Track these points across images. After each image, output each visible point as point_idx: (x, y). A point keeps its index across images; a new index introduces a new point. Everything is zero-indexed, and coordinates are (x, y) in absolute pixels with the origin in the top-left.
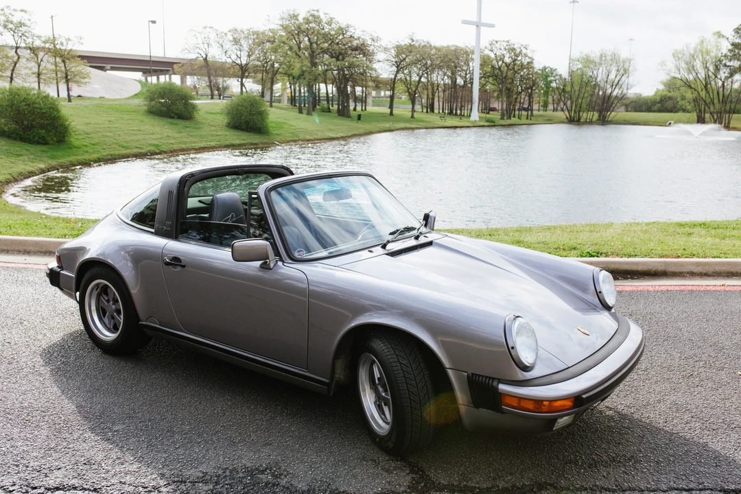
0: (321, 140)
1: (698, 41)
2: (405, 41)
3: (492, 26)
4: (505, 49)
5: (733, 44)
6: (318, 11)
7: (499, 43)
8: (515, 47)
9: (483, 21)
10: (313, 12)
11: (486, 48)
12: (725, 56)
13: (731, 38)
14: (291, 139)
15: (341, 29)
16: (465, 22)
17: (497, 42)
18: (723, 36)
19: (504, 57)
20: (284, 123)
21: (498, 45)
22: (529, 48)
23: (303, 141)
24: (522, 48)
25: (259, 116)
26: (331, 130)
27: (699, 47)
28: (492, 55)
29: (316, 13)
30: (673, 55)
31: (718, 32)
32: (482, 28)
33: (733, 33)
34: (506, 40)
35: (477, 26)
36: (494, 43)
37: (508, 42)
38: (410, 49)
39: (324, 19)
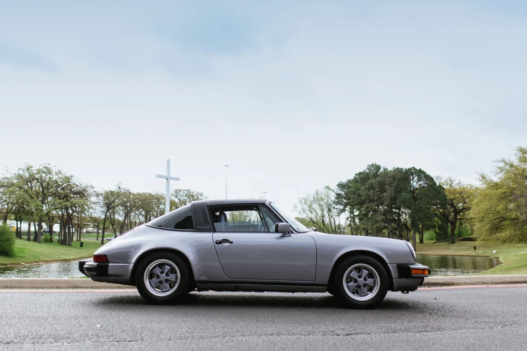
0: (57, 261)
1: (315, 192)
2: (114, 189)
3: (178, 179)
4: (186, 196)
5: (337, 194)
6: (49, 164)
7: (182, 192)
8: (194, 194)
9: (171, 176)
10: (45, 165)
11: (172, 194)
12: (334, 202)
13: (336, 190)
14: (33, 260)
15: (66, 178)
16: (159, 176)
17: (180, 191)
18: (331, 190)
19: (186, 201)
20: (25, 249)
21: (181, 193)
22: (204, 195)
23: (43, 262)
24: (198, 195)
25: (8, 242)
26: (63, 254)
27: (316, 196)
28: (177, 200)
29: (48, 166)
30: (300, 201)
31: (327, 187)
32: (171, 181)
33: (337, 187)
34: (187, 189)
35: (167, 179)
36: (178, 191)
37: (188, 190)
38: (118, 195)
39: (54, 170)
